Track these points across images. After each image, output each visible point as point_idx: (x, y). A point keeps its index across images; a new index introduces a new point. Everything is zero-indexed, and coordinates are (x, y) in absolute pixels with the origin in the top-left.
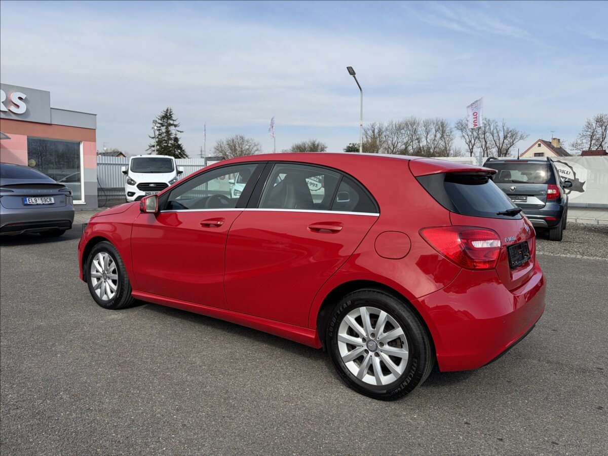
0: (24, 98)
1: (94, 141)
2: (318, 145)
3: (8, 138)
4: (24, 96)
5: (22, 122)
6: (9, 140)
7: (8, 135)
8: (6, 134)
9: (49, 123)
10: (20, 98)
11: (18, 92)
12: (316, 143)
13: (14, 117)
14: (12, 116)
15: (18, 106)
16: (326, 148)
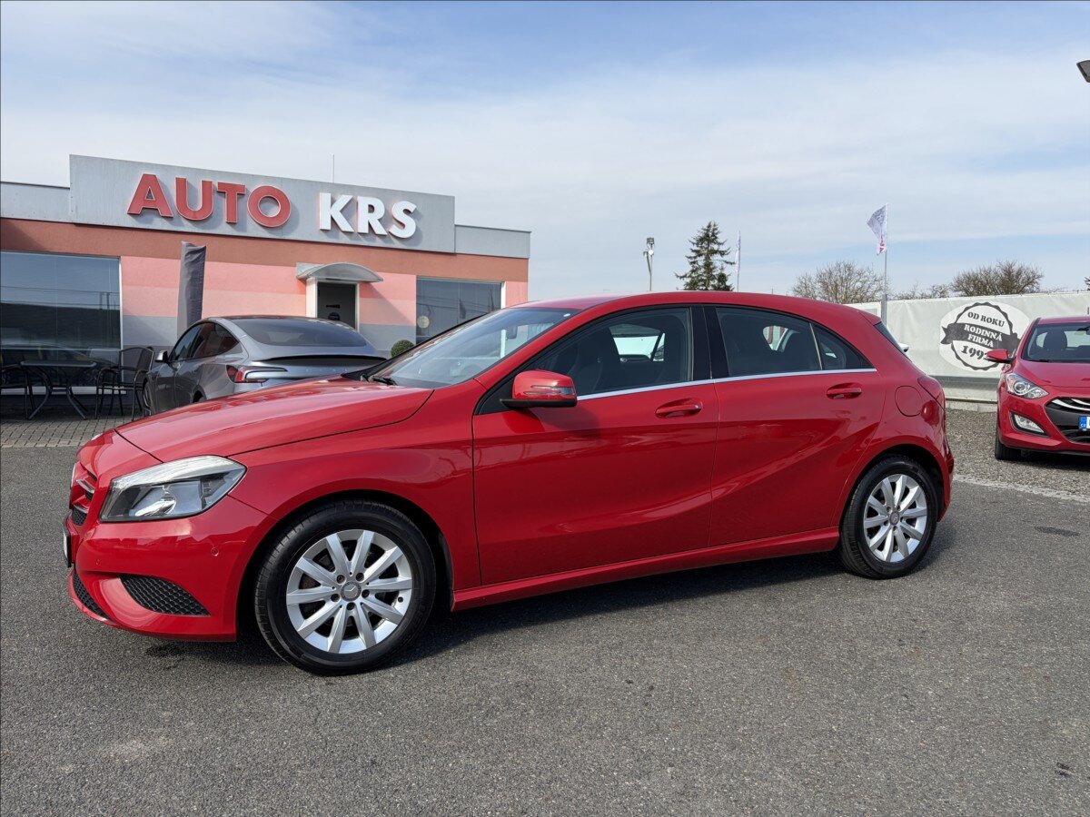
0: (412, 211)
1: (525, 279)
2: (1019, 273)
3: (380, 280)
4: (412, 208)
5: (408, 252)
6: (380, 283)
7: (381, 275)
8: (378, 273)
9: (452, 251)
10: (407, 212)
11: (404, 200)
12: (1015, 268)
13: (398, 245)
14: (392, 242)
15: (403, 225)
16: (1039, 277)
